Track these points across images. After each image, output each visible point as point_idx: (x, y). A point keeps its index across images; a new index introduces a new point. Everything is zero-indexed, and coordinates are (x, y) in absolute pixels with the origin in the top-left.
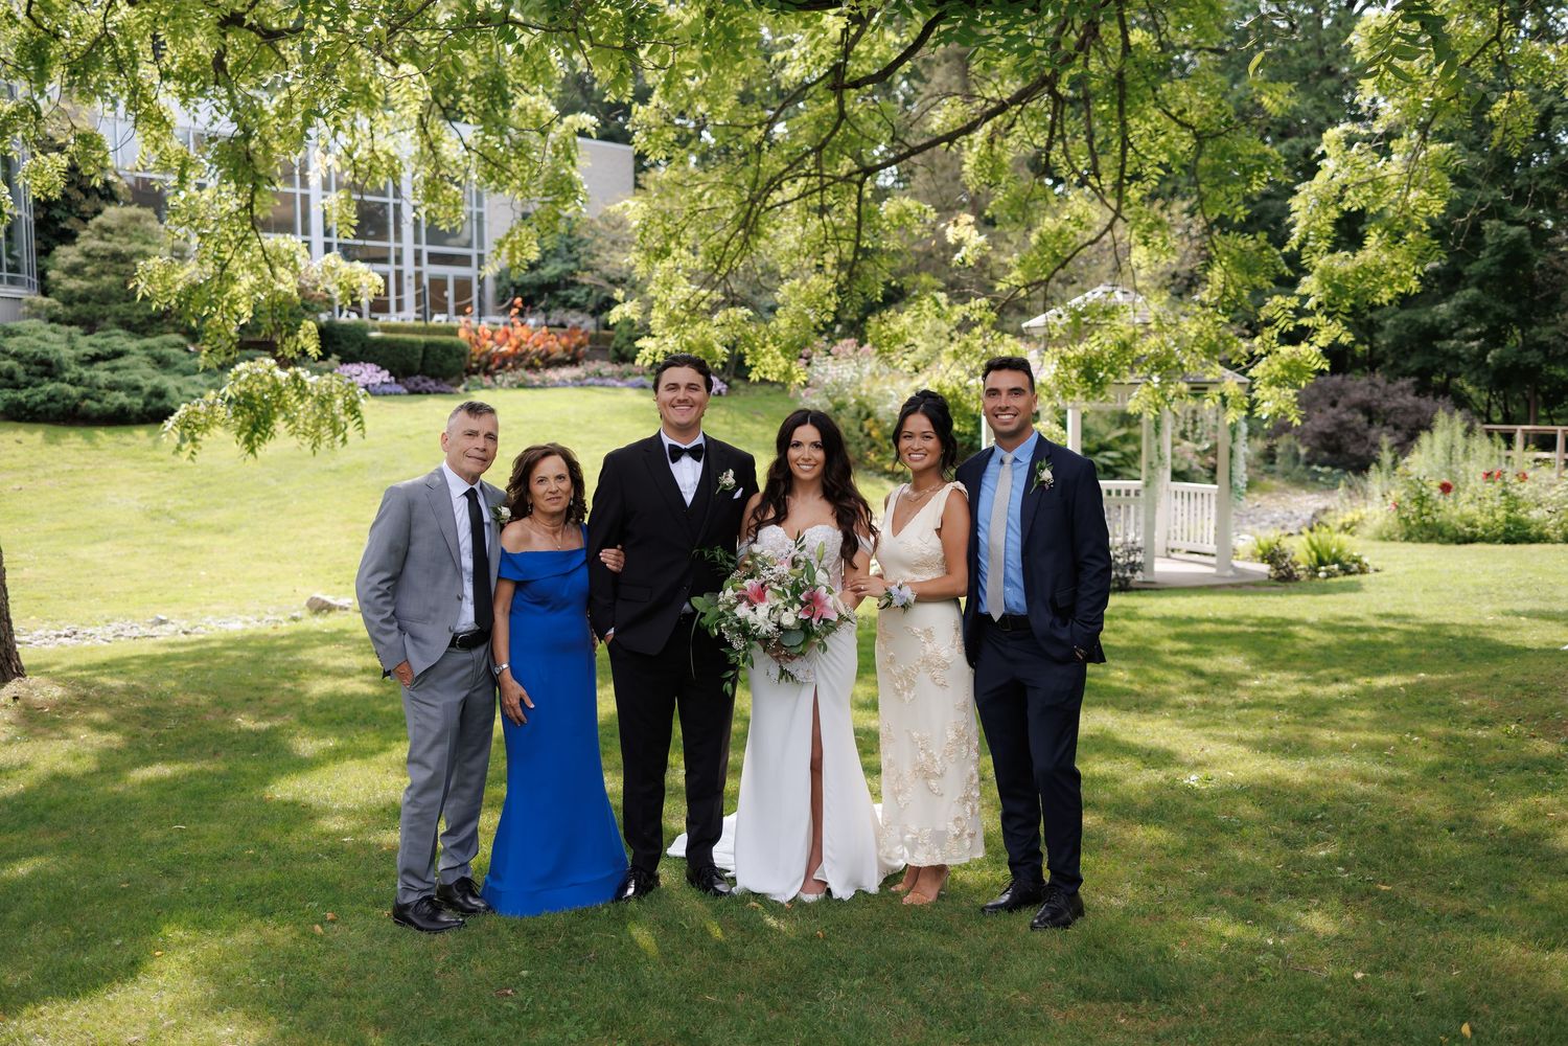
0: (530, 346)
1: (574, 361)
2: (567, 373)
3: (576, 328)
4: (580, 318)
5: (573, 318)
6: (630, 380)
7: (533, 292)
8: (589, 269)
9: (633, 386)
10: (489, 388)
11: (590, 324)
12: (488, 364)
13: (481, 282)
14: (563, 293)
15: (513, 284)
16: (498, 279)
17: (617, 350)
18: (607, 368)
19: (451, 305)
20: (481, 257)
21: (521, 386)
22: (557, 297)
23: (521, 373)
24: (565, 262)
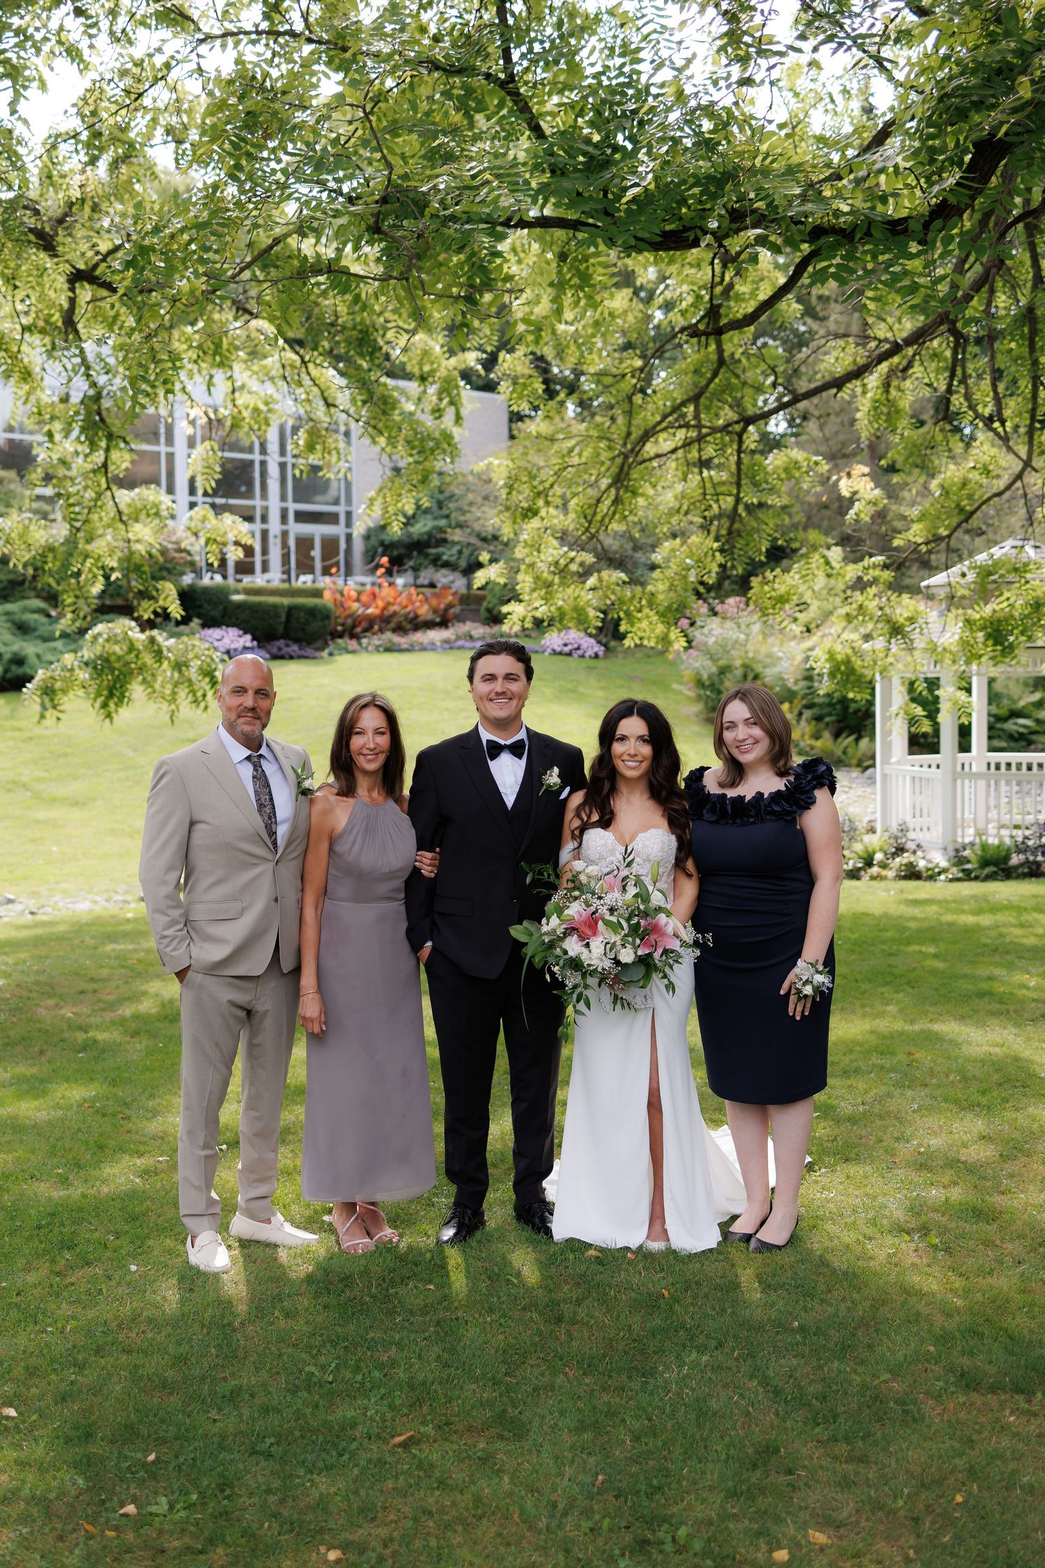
0: (396, 608)
1: (444, 622)
2: (435, 635)
3: (446, 588)
4: (451, 578)
5: (444, 577)
7: (402, 551)
8: (460, 526)
10: (353, 652)
11: (459, 583)
12: (354, 626)
13: (349, 537)
14: (433, 551)
15: (382, 543)
16: (367, 537)
17: (489, 610)
18: (477, 629)
19: (318, 565)
20: (349, 515)
21: (388, 650)
22: (427, 555)
23: (388, 635)
24: (436, 518)
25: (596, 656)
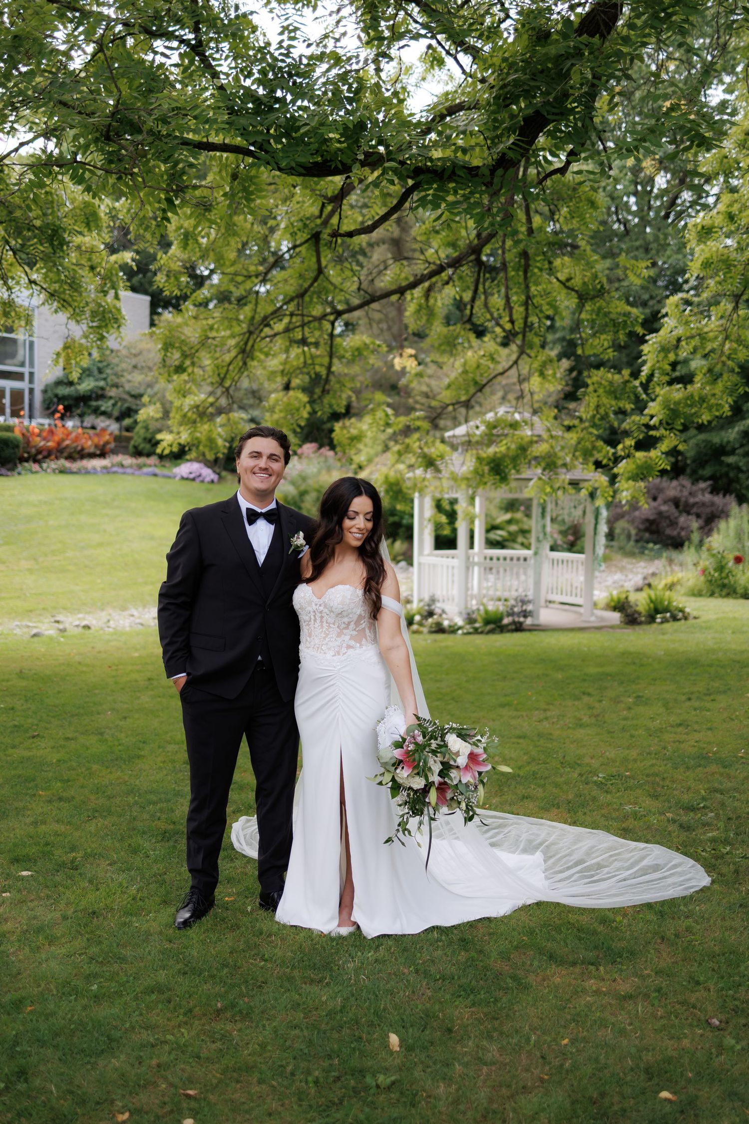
0: (67, 442)
1: (102, 454)
2: (97, 463)
3: (104, 430)
4: (107, 423)
5: (102, 422)
6: (145, 470)
7: (71, 402)
8: (116, 386)
9: (147, 474)
10: (36, 472)
11: (114, 427)
12: (37, 454)
13: (31, 391)
14: (94, 403)
15: (56, 396)
16: (45, 391)
17: (135, 447)
18: (128, 460)
19: (8, 411)
20: (31, 374)
21: (61, 472)
22: (89, 407)
23: (63, 462)
24: (97, 380)
25: (212, 482)
